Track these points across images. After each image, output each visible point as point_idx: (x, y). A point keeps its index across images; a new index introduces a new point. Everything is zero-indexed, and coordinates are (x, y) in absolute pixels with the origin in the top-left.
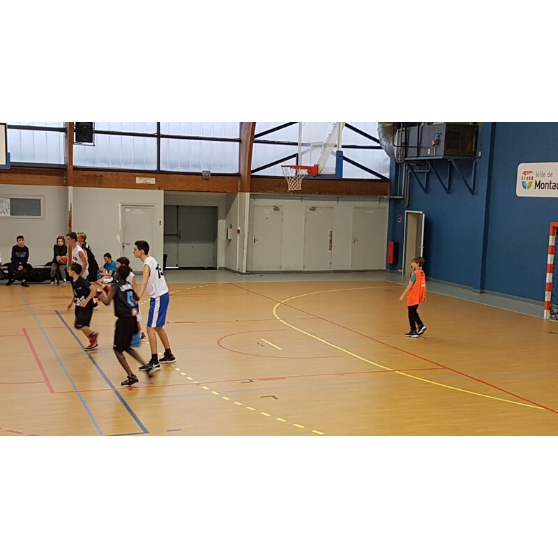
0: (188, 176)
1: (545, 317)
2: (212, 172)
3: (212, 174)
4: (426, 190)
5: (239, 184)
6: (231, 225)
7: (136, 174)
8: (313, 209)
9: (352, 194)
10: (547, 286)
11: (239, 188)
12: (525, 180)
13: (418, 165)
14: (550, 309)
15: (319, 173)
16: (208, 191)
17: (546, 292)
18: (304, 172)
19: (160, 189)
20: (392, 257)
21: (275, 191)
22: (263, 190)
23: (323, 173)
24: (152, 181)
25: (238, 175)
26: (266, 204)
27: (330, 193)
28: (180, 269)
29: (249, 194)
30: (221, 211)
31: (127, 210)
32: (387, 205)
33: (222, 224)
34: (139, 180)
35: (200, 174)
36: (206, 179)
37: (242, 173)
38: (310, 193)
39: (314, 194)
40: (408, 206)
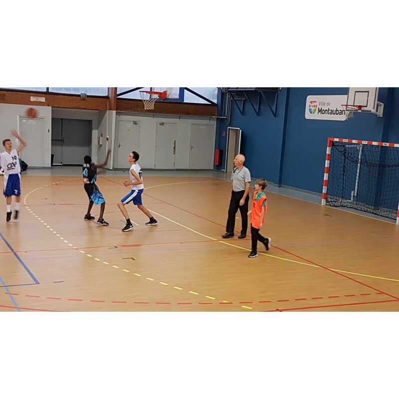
0: (70, 97)
1: (322, 204)
2: (88, 94)
3: (88, 96)
4: (243, 113)
5: (108, 104)
6: (102, 134)
7: (31, 94)
8: (162, 124)
9: (190, 114)
10: (324, 183)
11: (108, 107)
12: (312, 108)
13: (237, 95)
14: (326, 198)
15: (167, 97)
16: (85, 109)
17: (324, 187)
18: (156, 96)
19: (48, 106)
20: (218, 160)
21: (135, 110)
22: (126, 109)
23: (170, 97)
24: (43, 99)
25: (107, 97)
26: (128, 119)
27: (174, 112)
28: (63, 165)
29: (115, 111)
30: (94, 124)
31: (23, 120)
32: (215, 123)
33: (95, 133)
34: (33, 99)
35: (79, 96)
36: (84, 99)
37: (110, 96)
38: (160, 113)
39: (163, 113)
40: (230, 124)
